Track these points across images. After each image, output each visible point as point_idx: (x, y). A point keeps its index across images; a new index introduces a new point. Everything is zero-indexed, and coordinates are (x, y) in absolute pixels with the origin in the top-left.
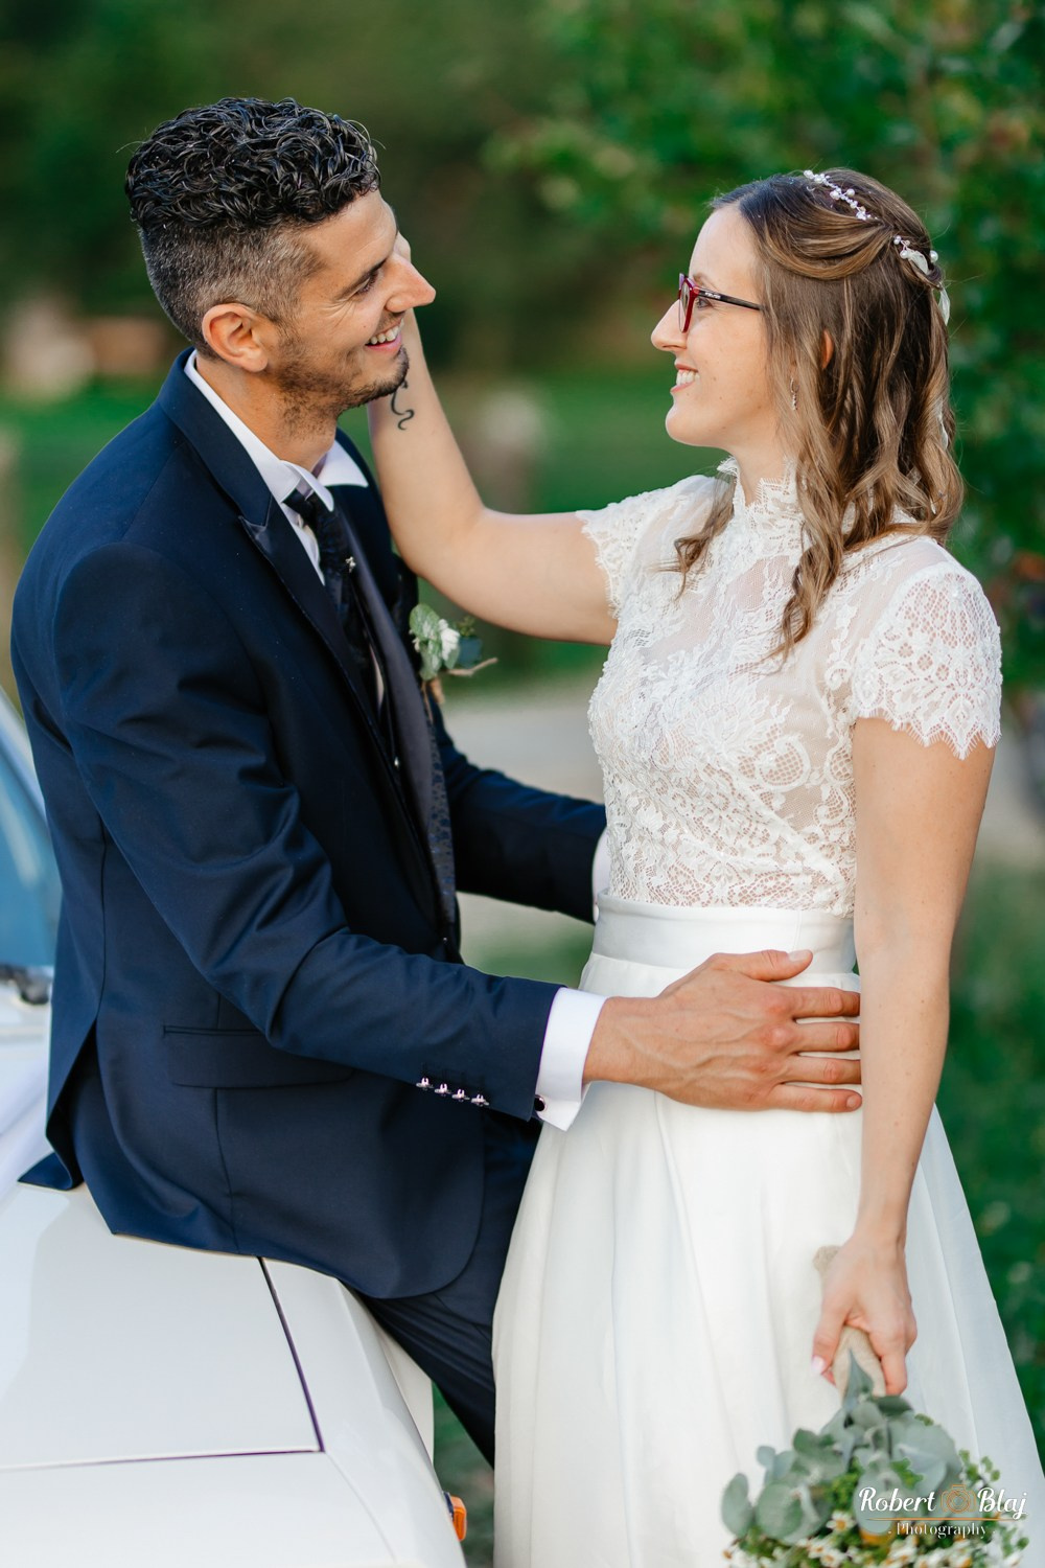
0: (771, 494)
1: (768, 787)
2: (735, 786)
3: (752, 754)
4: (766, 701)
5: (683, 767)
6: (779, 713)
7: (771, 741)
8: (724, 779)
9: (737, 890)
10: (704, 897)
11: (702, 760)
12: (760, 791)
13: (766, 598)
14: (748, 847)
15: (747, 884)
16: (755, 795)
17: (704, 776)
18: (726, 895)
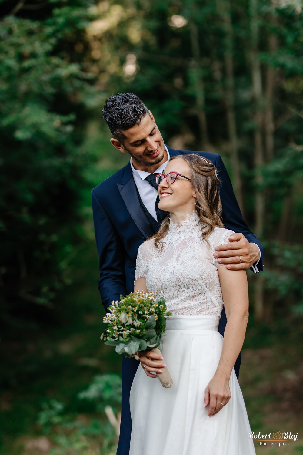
0: (183, 224)
1: (206, 282)
2: (199, 283)
3: (202, 274)
4: (201, 263)
5: (185, 282)
6: (205, 265)
7: (205, 271)
8: (196, 282)
9: (198, 310)
10: (191, 313)
11: (190, 279)
12: (204, 283)
13: (188, 245)
14: (200, 298)
15: (200, 309)
16: (203, 284)
17: (191, 283)
18: (196, 312)
